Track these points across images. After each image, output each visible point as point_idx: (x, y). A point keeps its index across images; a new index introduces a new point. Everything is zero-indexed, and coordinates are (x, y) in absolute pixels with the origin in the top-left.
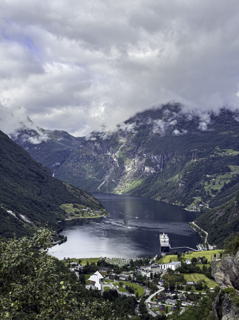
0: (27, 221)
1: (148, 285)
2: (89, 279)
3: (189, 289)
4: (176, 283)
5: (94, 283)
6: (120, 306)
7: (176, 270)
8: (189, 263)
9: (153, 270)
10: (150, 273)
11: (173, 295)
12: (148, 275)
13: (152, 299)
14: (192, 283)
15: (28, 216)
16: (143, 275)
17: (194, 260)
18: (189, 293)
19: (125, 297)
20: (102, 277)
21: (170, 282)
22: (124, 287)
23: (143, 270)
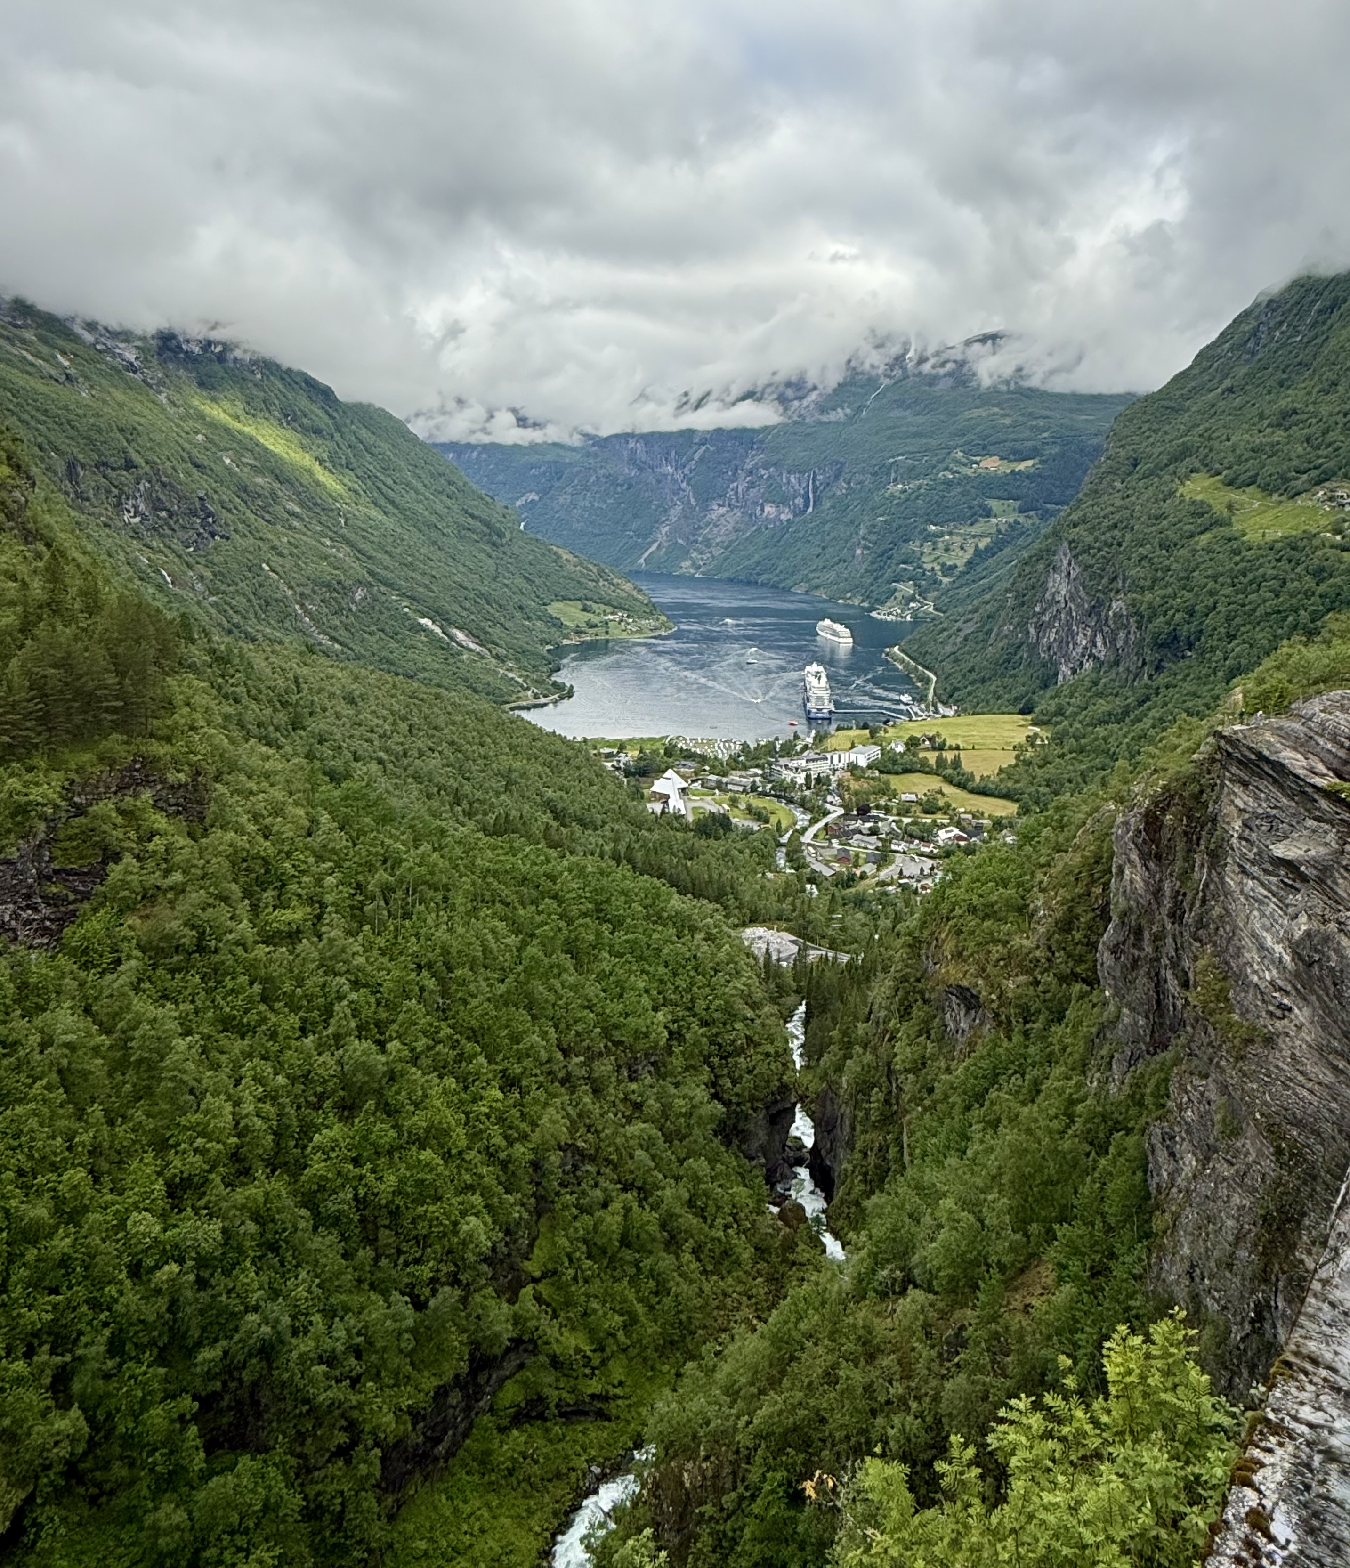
0: (472, 646)
1: (803, 804)
2: (653, 789)
3: (904, 811)
4: (872, 797)
5: (664, 798)
6: (741, 852)
7: (869, 767)
8: (900, 749)
9: (811, 765)
10: (804, 775)
11: (868, 825)
12: (801, 779)
13: (816, 836)
14: (913, 797)
15: (471, 634)
16: (788, 780)
17: (913, 743)
18: (907, 820)
19: (748, 832)
20: (685, 785)
21: (856, 793)
22: (743, 806)
23: (786, 766)
